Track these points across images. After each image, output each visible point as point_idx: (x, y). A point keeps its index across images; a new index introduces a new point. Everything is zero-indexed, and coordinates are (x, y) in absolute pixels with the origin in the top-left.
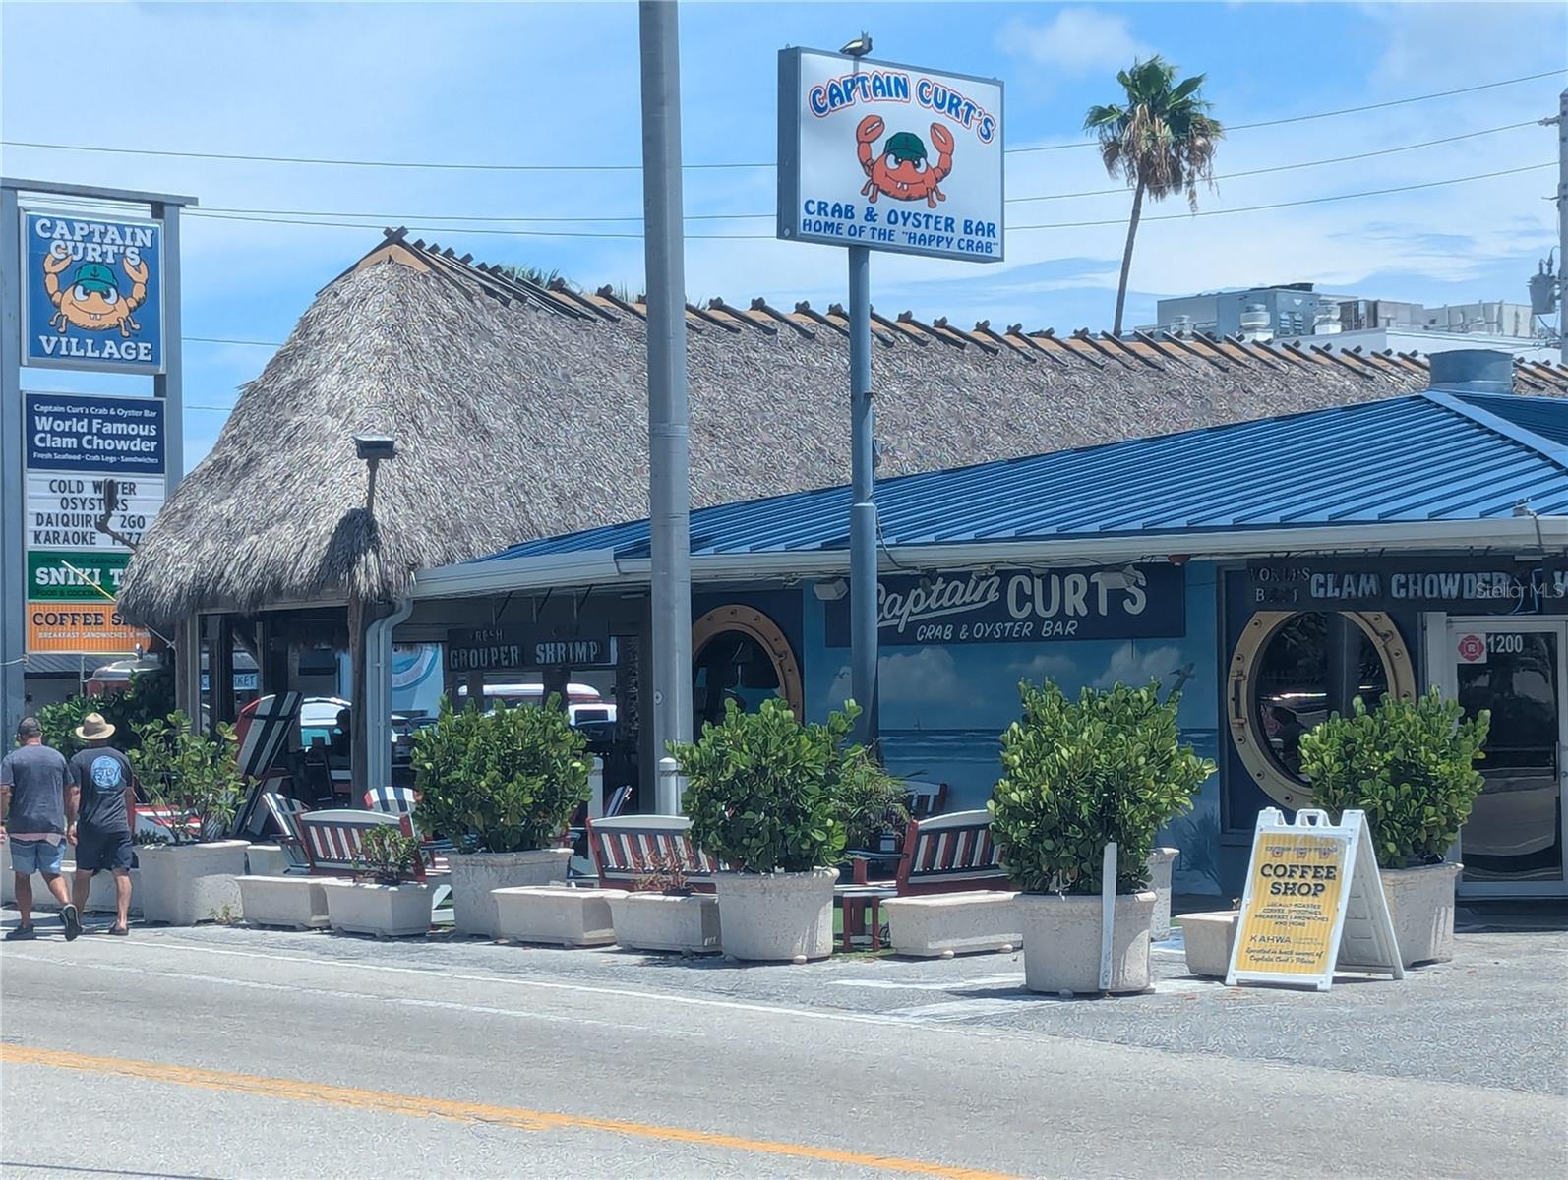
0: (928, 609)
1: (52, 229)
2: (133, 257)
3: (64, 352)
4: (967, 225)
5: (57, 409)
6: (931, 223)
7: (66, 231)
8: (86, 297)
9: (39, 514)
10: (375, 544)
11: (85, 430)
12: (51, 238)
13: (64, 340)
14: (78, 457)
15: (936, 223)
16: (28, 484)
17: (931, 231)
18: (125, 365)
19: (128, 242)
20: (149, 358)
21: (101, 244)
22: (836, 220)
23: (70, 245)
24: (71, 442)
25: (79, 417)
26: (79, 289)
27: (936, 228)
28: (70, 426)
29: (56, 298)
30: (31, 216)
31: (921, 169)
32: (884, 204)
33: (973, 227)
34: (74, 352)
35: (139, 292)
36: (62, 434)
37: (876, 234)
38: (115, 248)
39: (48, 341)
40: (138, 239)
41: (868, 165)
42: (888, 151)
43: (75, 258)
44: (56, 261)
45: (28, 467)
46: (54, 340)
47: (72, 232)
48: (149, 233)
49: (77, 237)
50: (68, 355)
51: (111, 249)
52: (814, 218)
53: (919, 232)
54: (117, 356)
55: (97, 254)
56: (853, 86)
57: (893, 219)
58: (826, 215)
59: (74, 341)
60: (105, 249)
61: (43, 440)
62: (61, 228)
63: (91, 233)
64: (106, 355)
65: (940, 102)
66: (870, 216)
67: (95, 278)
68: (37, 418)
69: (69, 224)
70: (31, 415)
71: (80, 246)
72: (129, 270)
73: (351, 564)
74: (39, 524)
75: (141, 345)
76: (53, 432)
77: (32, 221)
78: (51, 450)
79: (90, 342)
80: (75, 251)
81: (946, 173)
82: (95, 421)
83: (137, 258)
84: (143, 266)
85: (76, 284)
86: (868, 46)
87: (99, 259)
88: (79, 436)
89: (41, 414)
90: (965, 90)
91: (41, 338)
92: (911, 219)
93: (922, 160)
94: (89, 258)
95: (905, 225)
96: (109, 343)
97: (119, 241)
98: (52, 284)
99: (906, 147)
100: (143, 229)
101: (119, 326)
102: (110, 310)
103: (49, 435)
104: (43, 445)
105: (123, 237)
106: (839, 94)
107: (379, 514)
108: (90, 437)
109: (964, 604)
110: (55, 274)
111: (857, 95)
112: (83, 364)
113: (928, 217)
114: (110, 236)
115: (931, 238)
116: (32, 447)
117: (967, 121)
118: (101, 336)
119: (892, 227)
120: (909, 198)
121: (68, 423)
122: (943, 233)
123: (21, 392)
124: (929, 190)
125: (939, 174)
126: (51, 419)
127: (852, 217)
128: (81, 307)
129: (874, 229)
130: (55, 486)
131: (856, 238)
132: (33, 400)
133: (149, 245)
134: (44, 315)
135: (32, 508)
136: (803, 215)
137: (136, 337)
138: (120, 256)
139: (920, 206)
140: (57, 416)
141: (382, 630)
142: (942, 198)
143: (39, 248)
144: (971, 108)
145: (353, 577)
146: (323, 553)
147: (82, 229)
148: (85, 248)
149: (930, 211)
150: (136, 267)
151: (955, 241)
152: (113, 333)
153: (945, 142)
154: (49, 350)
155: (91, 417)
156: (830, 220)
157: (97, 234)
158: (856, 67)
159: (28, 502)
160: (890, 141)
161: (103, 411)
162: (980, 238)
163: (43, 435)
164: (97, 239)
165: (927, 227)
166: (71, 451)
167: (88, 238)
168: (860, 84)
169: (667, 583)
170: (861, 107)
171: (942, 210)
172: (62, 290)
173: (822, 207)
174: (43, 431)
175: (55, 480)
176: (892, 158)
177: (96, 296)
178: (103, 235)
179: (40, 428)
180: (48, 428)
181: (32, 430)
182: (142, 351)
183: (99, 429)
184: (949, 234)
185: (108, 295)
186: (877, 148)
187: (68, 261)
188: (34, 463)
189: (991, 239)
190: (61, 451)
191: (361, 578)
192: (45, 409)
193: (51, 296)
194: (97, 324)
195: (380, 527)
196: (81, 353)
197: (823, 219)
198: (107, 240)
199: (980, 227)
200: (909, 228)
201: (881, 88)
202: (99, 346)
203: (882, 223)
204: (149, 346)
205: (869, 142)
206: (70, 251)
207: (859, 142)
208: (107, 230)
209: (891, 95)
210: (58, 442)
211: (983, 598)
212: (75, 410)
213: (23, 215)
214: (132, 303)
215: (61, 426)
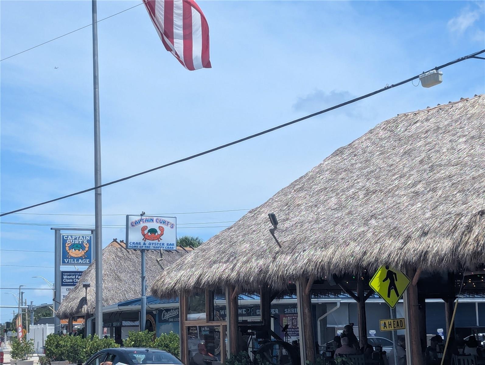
0: (170, 316)
1: (68, 237)
2: (85, 242)
3: (70, 262)
4: (167, 244)
5: (68, 274)
6: (159, 244)
7: (71, 238)
8: (75, 251)
9: (64, 296)
10: (86, 303)
11: (74, 278)
12: (67, 240)
13: (70, 260)
14: (73, 283)
15: (160, 244)
16: (61, 289)
17: (159, 246)
18: (84, 264)
19: (85, 239)
20: (89, 262)
21: (78, 240)
22: (137, 245)
23: (72, 240)
24: (71, 280)
25: (73, 275)
26: (74, 249)
27: (160, 245)
28: (71, 277)
29: (68, 251)
30: (63, 235)
31: (156, 235)
32: (148, 242)
33: (169, 244)
34: (72, 262)
35: (87, 249)
36: (69, 279)
37: (146, 247)
38: (82, 241)
39: (66, 260)
40: (87, 238)
41: (144, 235)
42: (148, 232)
43: (73, 243)
44: (68, 244)
45: (62, 286)
46: (68, 260)
47: (72, 238)
48: (89, 237)
49: (73, 239)
50: (71, 263)
51: (81, 241)
52: (132, 245)
53: (156, 246)
54: (82, 262)
55: (77, 242)
56: (140, 221)
57: (150, 244)
58: (134, 244)
59: (72, 260)
60: (79, 241)
61: (65, 280)
62: (70, 237)
63: (76, 238)
64: (79, 262)
65: (161, 222)
66: (144, 244)
67: (77, 247)
68: (64, 276)
69: (72, 237)
70: (62, 275)
71: (74, 240)
72: (85, 245)
73: (82, 307)
74: (64, 298)
75: (87, 260)
76: (67, 279)
77: (63, 236)
78: (67, 282)
79: (76, 260)
80: (73, 241)
81: (162, 235)
82: (77, 276)
83: (87, 242)
84: (88, 244)
85: (73, 248)
86: (144, 214)
87: (78, 243)
88: (73, 279)
89: (65, 275)
90: (167, 219)
91: (65, 260)
92: (154, 244)
93: (157, 233)
94: (76, 243)
95: (153, 245)
96: (80, 260)
97: (83, 239)
98: (67, 249)
99: (153, 231)
100: (88, 236)
101: (82, 256)
102: (81, 253)
103: (66, 279)
104: (65, 281)
105: (83, 238)
106: (137, 223)
107: (88, 298)
108: (75, 279)
109: (172, 315)
110: (68, 247)
111: (141, 223)
112: (74, 264)
113: (158, 243)
114: (80, 238)
115: (159, 247)
116: (62, 282)
117: (167, 225)
118: (78, 259)
119: (150, 246)
120: (153, 240)
121: (70, 277)
122: (162, 246)
123: (60, 271)
124: (158, 238)
125: (161, 235)
126: (67, 276)
127: (140, 244)
128: (73, 253)
129: (145, 246)
130: (67, 290)
131: (142, 248)
132: (63, 272)
133: (89, 239)
134: (65, 255)
135: (62, 294)
136: (129, 245)
137: (86, 258)
138: (83, 242)
139: (156, 241)
140: (68, 275)
141: (90, 320)
142: (161, 239)
143: (64, 242)
144: (168, 223)
145: (82, 310)
146: (78, 305)
147: (74, 237)
148: (75, 241)
149: (158, 242)
150: (86, 244)
151: (165, 248)
152: (81, 258)
153: (162, 229)
154: (66, 262)
155: (76, 275)
156: (135, 245)
157: (78, 238)
158: (141, 217)
159: (61, 293)
160: (149, 230)
161: (79, 274)
162: (171, 246)
163: (65, 279)
164: (78, 239)
165: (158, 245)
166: (71, 282)
167: (76, 239)
168: (142, 220)
169: (98, 312)
170: (142, 225)
171: (161, 242)
172: (69, 250)
173: (133, 243)
174: (65, 278)
175: (67, 288)
176: (149, 233)
177: (77, 251)
178: (79, 238)
179: (64, 278)
180: (66, 278)
181: (62, 278)
182: (87, 261)
183: (77, 278)
184: (163, 246)
185: (80, 250)
186: (146, 232)
187: (71, 244)
188: (63, 285)
189: (173, 246)
190: (69, 282)
191: (83, 310)
192: (65, 274)
193: (67, 251)
194: (77, 256)
195: (88, 300)
196: (74, 262)
197: (134, 245)
198: (80, 239)
199: (170, 244)
200: (154, 245)
201: (147, 221)
202: (78, 261)
203: (147, 245)
204: (89, 260)
205: (144, 231)
206: (71, 242)
207: (142, 231)
208: (80, 237)
209: (149, 222)
210: (68, 281)
211: (177, 313)
212: (72, 274)
213: (61, 235)
214: (85, 251)
215: (69, 277)
